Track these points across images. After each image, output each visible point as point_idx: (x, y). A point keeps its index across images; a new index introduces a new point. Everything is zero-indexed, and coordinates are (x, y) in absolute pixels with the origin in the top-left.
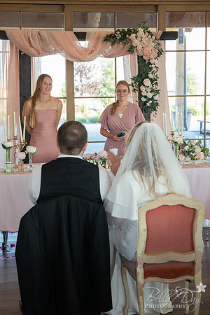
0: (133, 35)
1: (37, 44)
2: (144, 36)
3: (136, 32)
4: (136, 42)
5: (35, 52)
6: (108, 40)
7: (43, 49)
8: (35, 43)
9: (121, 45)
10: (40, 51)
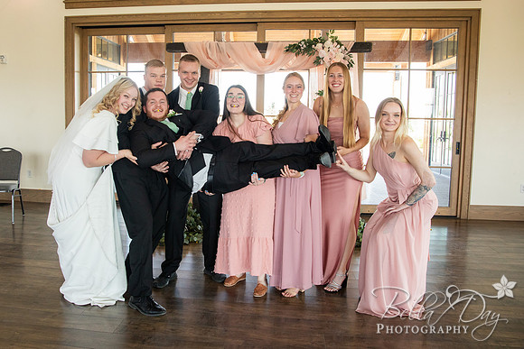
0: (319, 45)
1: (215, 57)
2: (331, 46)
3: (323, 42)
4: (322, 53)
5: (212, 64)
6: (292, 51)
7: (220, 60)
8: (212, 54)
9: (306, 57)
10: (218, 63)
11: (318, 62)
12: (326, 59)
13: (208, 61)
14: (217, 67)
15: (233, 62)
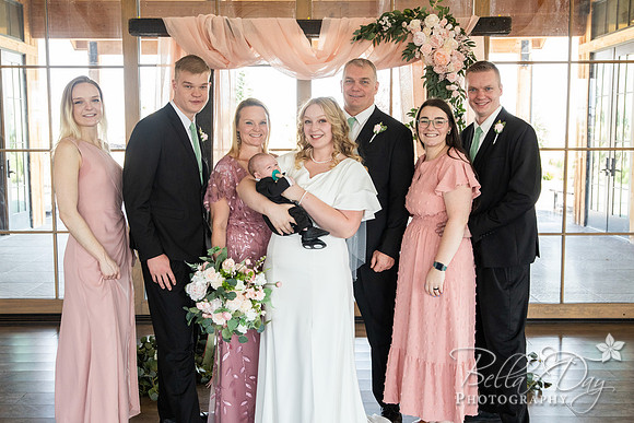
0: (416, 23)
2: (437, 25)
4: (420, 38)
5: (219, 60)
6: (366, 37)
7: (234, 53)
8: (219, 42)
9: (393, 45)
10: (230, 57)
11: (410, 53)
12: (427, 49)
13: (211, 54)
14: (229, 65)
15: (257, 55)
